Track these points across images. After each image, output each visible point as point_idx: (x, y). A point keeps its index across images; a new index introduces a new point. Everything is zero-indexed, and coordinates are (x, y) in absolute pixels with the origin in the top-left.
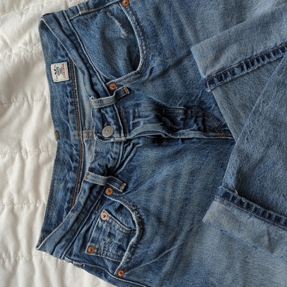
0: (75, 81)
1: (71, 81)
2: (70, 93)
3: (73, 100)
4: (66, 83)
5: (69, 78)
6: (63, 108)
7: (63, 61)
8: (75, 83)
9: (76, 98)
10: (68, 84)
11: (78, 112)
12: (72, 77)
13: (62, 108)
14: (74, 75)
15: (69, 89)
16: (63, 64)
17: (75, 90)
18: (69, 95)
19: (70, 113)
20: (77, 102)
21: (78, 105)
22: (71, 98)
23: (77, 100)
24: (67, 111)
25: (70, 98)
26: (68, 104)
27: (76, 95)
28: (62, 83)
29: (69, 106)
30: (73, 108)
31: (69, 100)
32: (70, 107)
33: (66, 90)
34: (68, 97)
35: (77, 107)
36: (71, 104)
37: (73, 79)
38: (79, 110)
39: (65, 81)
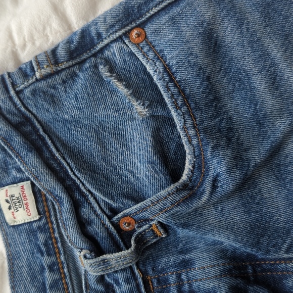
0: (53, 219)
1: (44, 221)
2: (46, 244)
3: (54, 259)
4: (35, 225)
5: (39, 213)
6: (36, 277)
7: (22, 180)
8: (52, 223)
9: (60, 254)
10: (39, 228)
11: (66, 283)
12: (45, 212)
13: (33, 277)
14: (48, 206)
15: (41, 237)
16: (23, 187)
17: (56, 239)
18: (43, 249)
19: (51, 287)
20: (62, 263)
21: (66, 270)
22: (49, 255)
23: (62, 258)
24: (44, 284)
25: (46, 257)
26: (43, 269)
27: (58, 248)
28: (27, 227)
29: (47, 274)
30: (56, 276)
31: (46, 260)
32: (48, 277)
33: (37, 239)
34: (42, 255)
35: (64, 273)
36: (51, 268)
37: (47, 214)
38: (68, 280)
39: (30, 223)
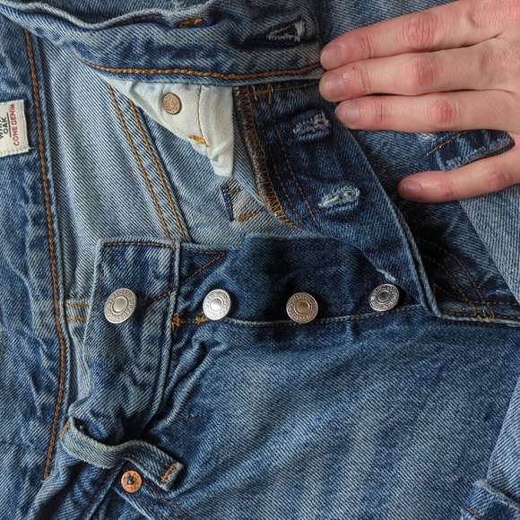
0: (48, 154)
1: (35, 155)
2: (33, 188)
3: (41, 209)
4: (22, 160)
5: (30, 144)
6: (13, 232)
7: (14, 98)
8: (46, 159)
9: (51, 203)
10: (27, 164)
11: (54, 244)
12: (38, 143)
13: (10, 231)
14: (43, 137)
15: (29, 177)
16: (13, 106)
17: (48, 182)
18: (29, 193)
19: (33, 246)
20: (52, 216)
21: (55, 226)
22: (35, 202)
23: (53, 209)
24: (23, 241)
25: (31, 205)
26: (25, 221)
27: (49, 195)
28: (11, 161)
29: (29, 228)
30: (42, 232)
31: (30, 210)
32: (31, 231)
33: (22, 179)
34: (27, 201)
35: (53, 230)
36: (36, 221)
37: (41, 147)
38: (57, 240)
39: (17, 156)
